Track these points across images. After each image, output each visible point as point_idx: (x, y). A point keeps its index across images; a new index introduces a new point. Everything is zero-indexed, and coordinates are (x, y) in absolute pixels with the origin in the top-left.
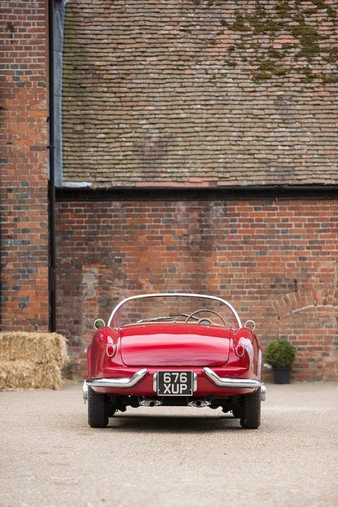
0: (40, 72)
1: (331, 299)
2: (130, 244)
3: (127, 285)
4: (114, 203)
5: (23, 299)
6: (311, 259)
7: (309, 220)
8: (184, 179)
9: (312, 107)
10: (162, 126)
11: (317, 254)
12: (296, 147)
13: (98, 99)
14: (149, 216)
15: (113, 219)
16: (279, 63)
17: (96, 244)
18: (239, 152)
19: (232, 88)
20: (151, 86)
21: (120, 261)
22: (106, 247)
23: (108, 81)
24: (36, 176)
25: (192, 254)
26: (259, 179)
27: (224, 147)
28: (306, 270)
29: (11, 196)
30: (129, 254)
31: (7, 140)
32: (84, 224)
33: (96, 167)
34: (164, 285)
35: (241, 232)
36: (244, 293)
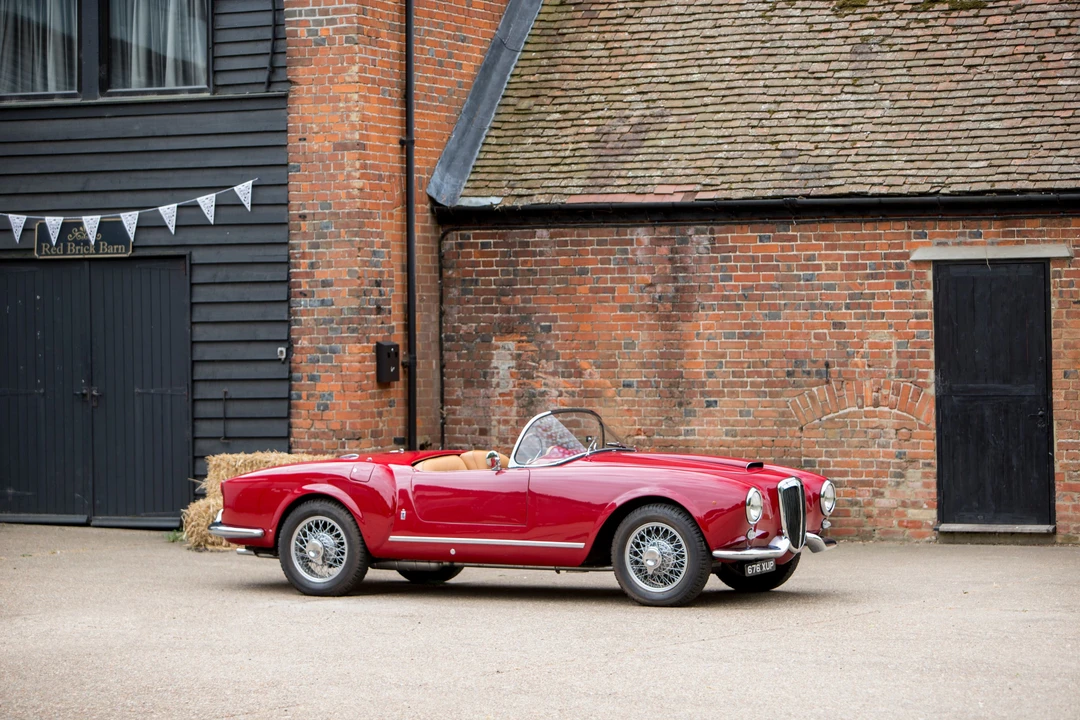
0: (349, 20)
1: (886, 397)
2: (565, 301)
3: (560, 370)
4: (539, 232)
5: (322, 396)
6: (853, 325)
7: (848, 257)
8: (649, 189)
9: (911, 55)
10: (655, 96)
11: (863, 316)
12: (854, 128)
13: (575, 54)
14: (594, 252)
15: (538, 258)
17: (513, 300)
18: (758, 139)
19: (793, 26)
20: (668, 27)
21: (548, 329)
22: (528, 305)
23: (604, 22)
24: (342, 193)
25: (660, 318)
27: (735, 132)
28: (845, 346)
29: (305, 225)
30: (563, 319)
31: (300, 135)
32: (495, 268)
33: (522, 170)
34: (617, 370)
35: (738, 279)
36: (744, 385)
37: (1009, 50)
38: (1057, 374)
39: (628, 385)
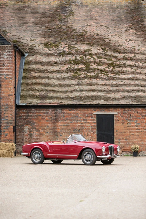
0: (11, 76)
1: (89, 134)
2: (37, 120)
3: (36, 130)
4: (33, 109)
5: (6, 134)
6: (84, 124)
7: (83, 114)
8: (51, 103)
9: (87, 84)
10: (47, 89)
11: (86, 122)
12: (81, 94)
13: (31, 82)
14: (42, 112)
15: (32, 113)
16: (79, 72)
17: (28, 120)
18: (66, 96)
19: (66, 79)
20: (45, 78)
21: (34, 124)
22: (31, 120)
23: (34, 77)
24: (10, 102)
25: (53, 122)
26: (70, 103)
27: (62, 94)
28: (83, 127)
29: (3, 107)
30: (36, 122)
31: (2, 93)
32: (25, 114)
33: (28, 99)
34: (45, 130)
35: (66, 117)
36: (66, 133)
37: (102, 84)
38: (115, 131)
39: (48, 133)
